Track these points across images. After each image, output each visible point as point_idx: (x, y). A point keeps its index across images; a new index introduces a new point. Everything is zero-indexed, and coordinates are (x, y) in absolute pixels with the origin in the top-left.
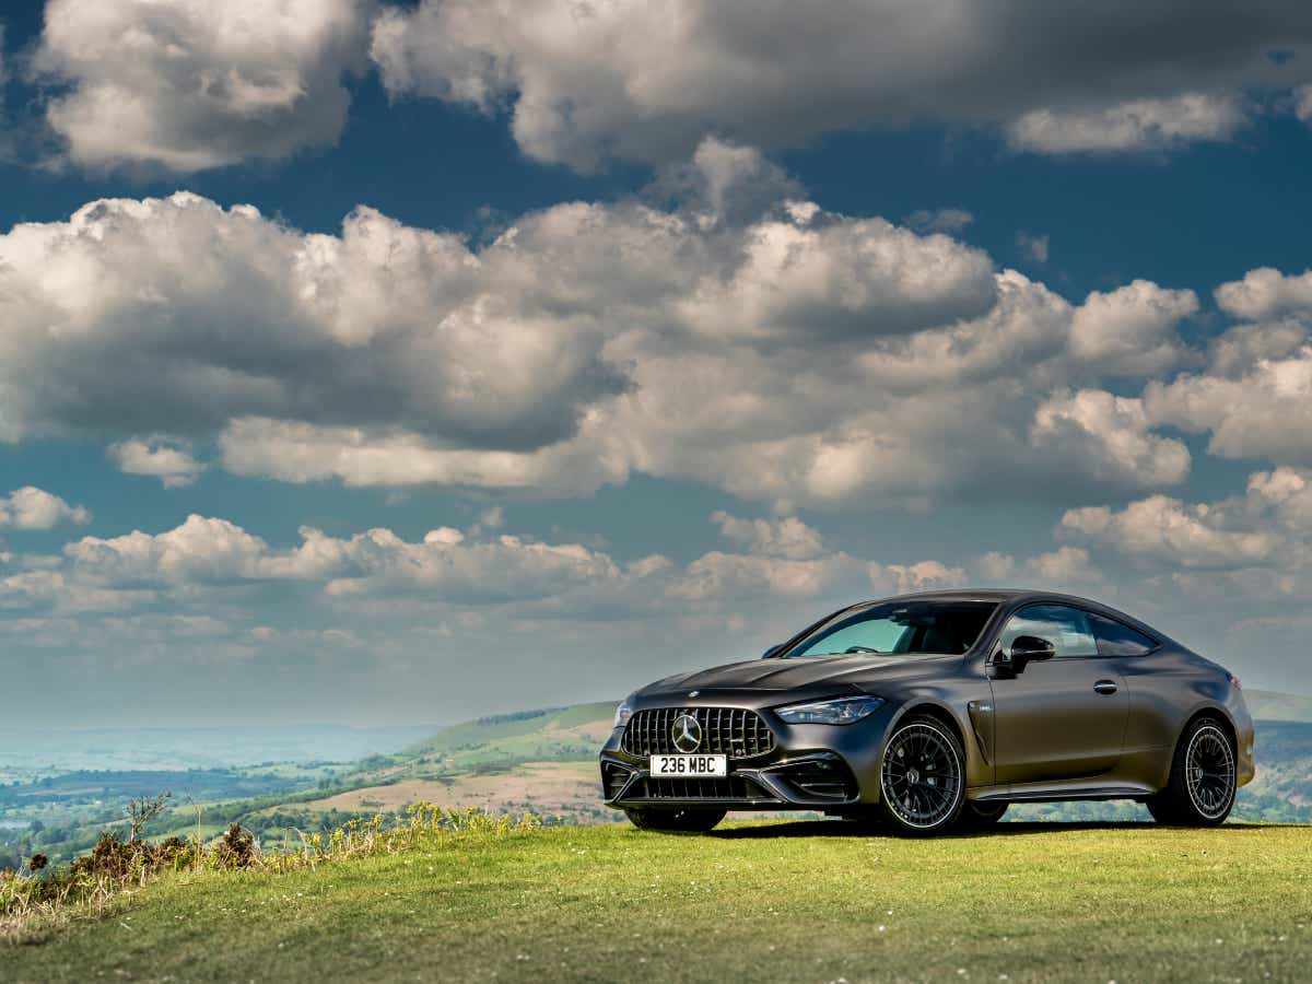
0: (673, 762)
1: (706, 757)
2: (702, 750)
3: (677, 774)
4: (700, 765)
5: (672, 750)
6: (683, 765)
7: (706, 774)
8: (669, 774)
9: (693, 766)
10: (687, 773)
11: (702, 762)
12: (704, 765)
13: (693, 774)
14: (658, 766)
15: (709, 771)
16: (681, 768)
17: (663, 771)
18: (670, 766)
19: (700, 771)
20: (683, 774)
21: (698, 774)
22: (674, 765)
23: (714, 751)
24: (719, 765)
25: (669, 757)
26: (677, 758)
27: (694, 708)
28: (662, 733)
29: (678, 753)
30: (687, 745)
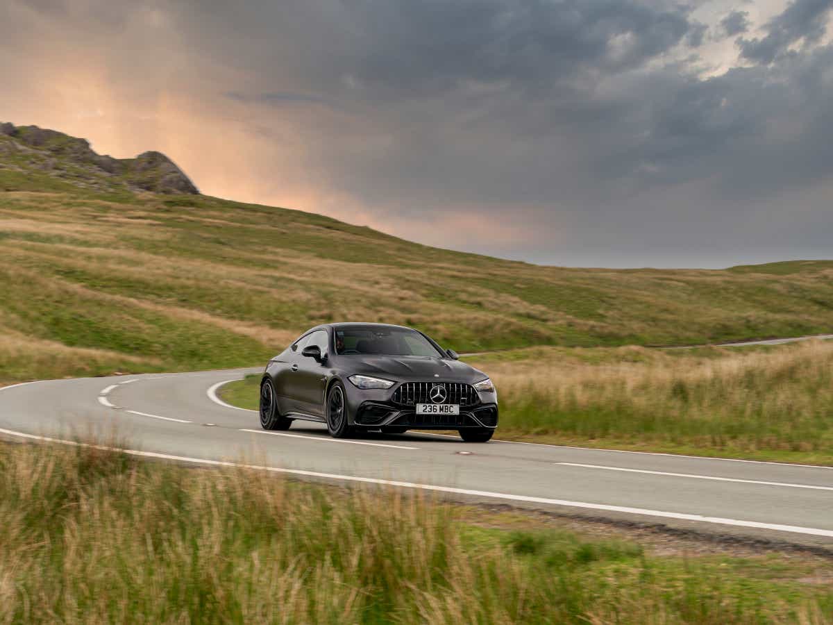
0: (430, 407)
1: (449, 405)
2: (447, 402)
3: (432, 413)
4: (445, 409)
5: (430, 402)
7: (449, 413)
8: (428, 413)
9: (441, 409)
10: (438, 412)
12: (447, 409)
13: (442, 413)
14: (420, 409)
16: (435, 410)
17: (424, 411)
18: (428, 409)
19: (445, 412)
20: (436, 413)
22: (431, 409)
23: (453, 402)
24: (455, 410)
25: (427, 405)
26: (432, 405)
27: (443, 383)
28: (424, 394)
29: (433, 403)
30: (438, 400)
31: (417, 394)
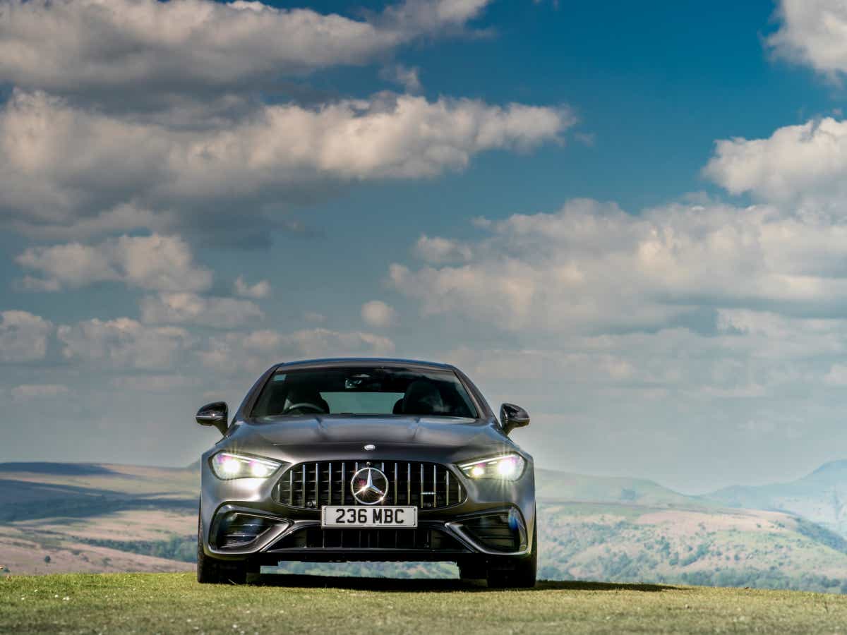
0: (352, 513)
1: (394, 508)
2: (389, 501)
3: (357, 524)
4: (386, 516)
5: (350, 501)
6: (365, 516)
7: (394, 524)
8: (347, 525)
9: (377, 517)
10: (370, 523)
11: (389, 513)
12: (391, 516)
13: (377, 524)
14: (330, 516)
15: (397, 522)
16: (362, 519)
17: (338, 521)
18: (348, 516)
19: (386, 521)
20: (365, 525)
21: (383, 525)
22: (354, 516)
23: (403, 502)
24: (408, 517)
25: (346, 508)
26: (357, 508)
27: (379, 462)
28: (336, 487)
29: (359, 504)
30: (370, 498)
31: (323, 486)
